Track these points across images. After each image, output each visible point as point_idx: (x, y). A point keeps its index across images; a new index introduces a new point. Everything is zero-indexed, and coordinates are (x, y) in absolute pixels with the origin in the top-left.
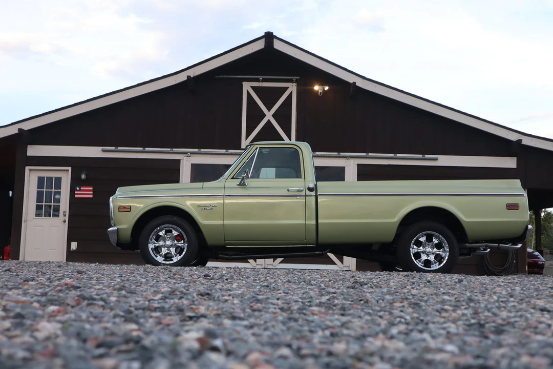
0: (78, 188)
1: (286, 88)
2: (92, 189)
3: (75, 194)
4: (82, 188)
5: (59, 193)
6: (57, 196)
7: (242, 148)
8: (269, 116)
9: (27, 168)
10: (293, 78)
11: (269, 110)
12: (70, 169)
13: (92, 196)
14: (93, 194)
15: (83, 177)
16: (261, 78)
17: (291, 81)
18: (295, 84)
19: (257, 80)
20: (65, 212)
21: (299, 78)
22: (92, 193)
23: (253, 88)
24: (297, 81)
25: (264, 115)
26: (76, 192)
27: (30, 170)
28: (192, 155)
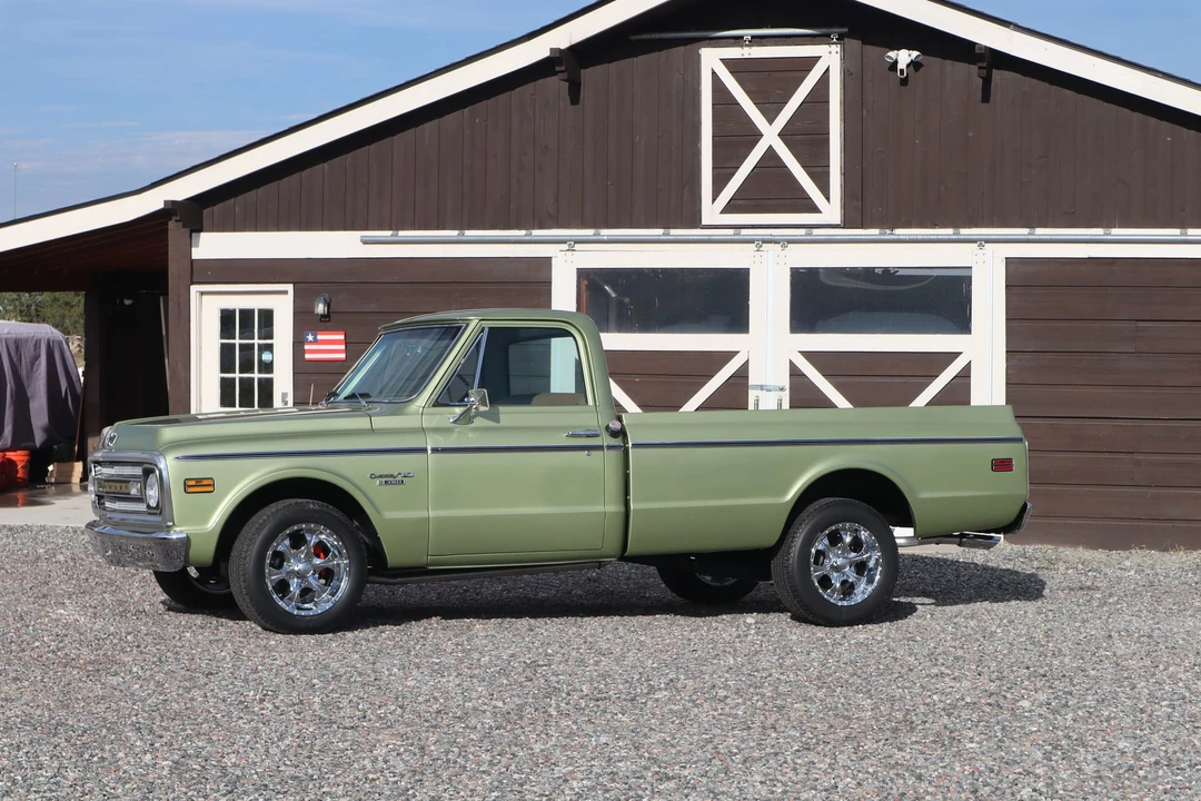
0: (310, 338)
1: (815, 60)
2: (342, 337)
3: (304, 352)
4: (319, 337)
5: (270, 348)
6: (266, 357)
7: (705, 222)
8: (770, 135)
9: (194, 289)
10: (830, 30)
11: (771, 121)
12: (290, 288)
13: (343, 356)
14: (346, 351)
15: (320, 308)
16: (747, 33)
17: (823, 39)
18: (836, 49)
19: (738, 41)
20: (284, 395)
21: (846, 30)
22: (343, 347)
23: (726, 62)
24: (841, 38)
25: (758, 135)
26: (306, 347)
27: (202, 293)
28: (577, 247)
